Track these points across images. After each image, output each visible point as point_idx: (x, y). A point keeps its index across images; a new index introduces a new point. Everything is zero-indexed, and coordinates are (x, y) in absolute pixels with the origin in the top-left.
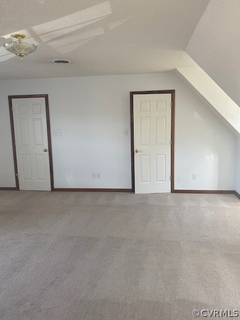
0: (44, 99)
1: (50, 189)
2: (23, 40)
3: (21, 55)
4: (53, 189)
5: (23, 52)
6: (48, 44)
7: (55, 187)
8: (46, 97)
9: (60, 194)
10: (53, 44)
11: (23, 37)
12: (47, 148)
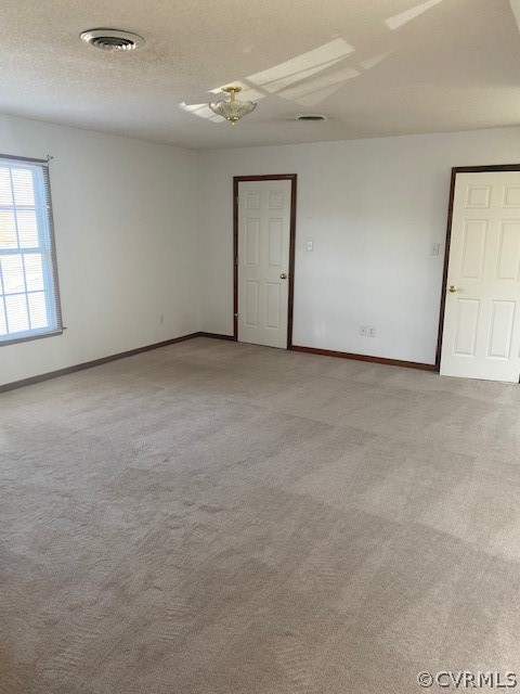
0: (289, 183)
1: (284, 345)
2: (238, 96)
3: (232, 120)
4: (291, 347)
5: (235, 114)
6: (281, 95)
7: (294, 344)
8: (294, 178)
9: (298, 357)
10: (288, 94)
11: (237, 90)
12: (287, 274)
